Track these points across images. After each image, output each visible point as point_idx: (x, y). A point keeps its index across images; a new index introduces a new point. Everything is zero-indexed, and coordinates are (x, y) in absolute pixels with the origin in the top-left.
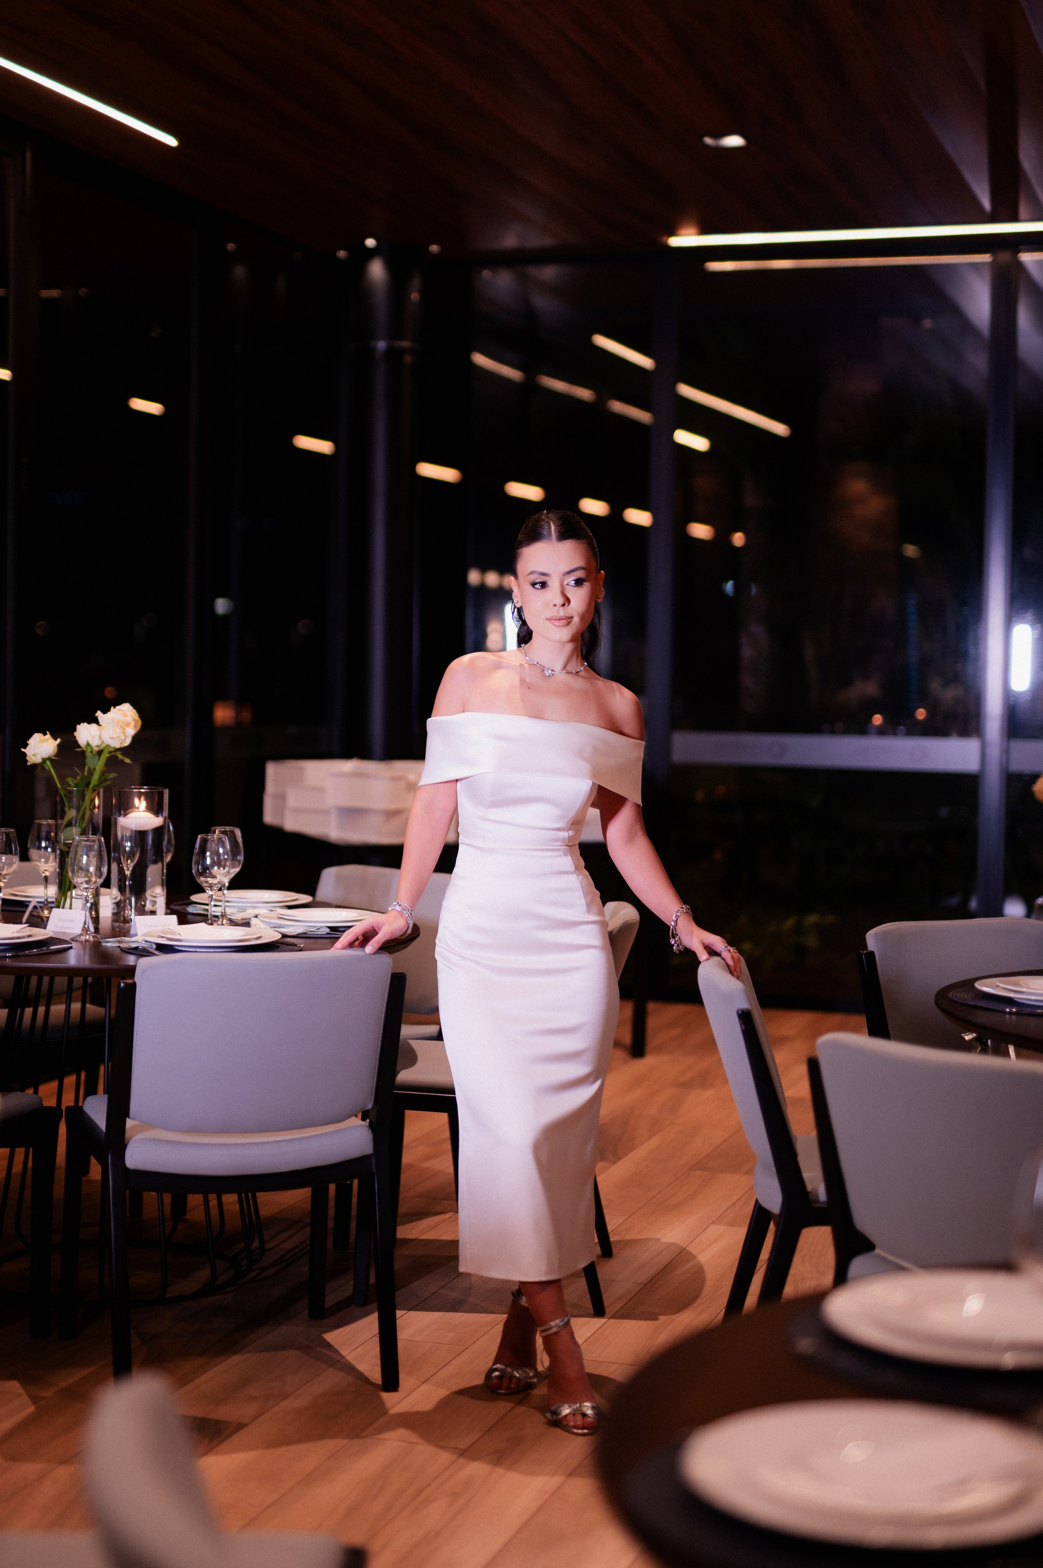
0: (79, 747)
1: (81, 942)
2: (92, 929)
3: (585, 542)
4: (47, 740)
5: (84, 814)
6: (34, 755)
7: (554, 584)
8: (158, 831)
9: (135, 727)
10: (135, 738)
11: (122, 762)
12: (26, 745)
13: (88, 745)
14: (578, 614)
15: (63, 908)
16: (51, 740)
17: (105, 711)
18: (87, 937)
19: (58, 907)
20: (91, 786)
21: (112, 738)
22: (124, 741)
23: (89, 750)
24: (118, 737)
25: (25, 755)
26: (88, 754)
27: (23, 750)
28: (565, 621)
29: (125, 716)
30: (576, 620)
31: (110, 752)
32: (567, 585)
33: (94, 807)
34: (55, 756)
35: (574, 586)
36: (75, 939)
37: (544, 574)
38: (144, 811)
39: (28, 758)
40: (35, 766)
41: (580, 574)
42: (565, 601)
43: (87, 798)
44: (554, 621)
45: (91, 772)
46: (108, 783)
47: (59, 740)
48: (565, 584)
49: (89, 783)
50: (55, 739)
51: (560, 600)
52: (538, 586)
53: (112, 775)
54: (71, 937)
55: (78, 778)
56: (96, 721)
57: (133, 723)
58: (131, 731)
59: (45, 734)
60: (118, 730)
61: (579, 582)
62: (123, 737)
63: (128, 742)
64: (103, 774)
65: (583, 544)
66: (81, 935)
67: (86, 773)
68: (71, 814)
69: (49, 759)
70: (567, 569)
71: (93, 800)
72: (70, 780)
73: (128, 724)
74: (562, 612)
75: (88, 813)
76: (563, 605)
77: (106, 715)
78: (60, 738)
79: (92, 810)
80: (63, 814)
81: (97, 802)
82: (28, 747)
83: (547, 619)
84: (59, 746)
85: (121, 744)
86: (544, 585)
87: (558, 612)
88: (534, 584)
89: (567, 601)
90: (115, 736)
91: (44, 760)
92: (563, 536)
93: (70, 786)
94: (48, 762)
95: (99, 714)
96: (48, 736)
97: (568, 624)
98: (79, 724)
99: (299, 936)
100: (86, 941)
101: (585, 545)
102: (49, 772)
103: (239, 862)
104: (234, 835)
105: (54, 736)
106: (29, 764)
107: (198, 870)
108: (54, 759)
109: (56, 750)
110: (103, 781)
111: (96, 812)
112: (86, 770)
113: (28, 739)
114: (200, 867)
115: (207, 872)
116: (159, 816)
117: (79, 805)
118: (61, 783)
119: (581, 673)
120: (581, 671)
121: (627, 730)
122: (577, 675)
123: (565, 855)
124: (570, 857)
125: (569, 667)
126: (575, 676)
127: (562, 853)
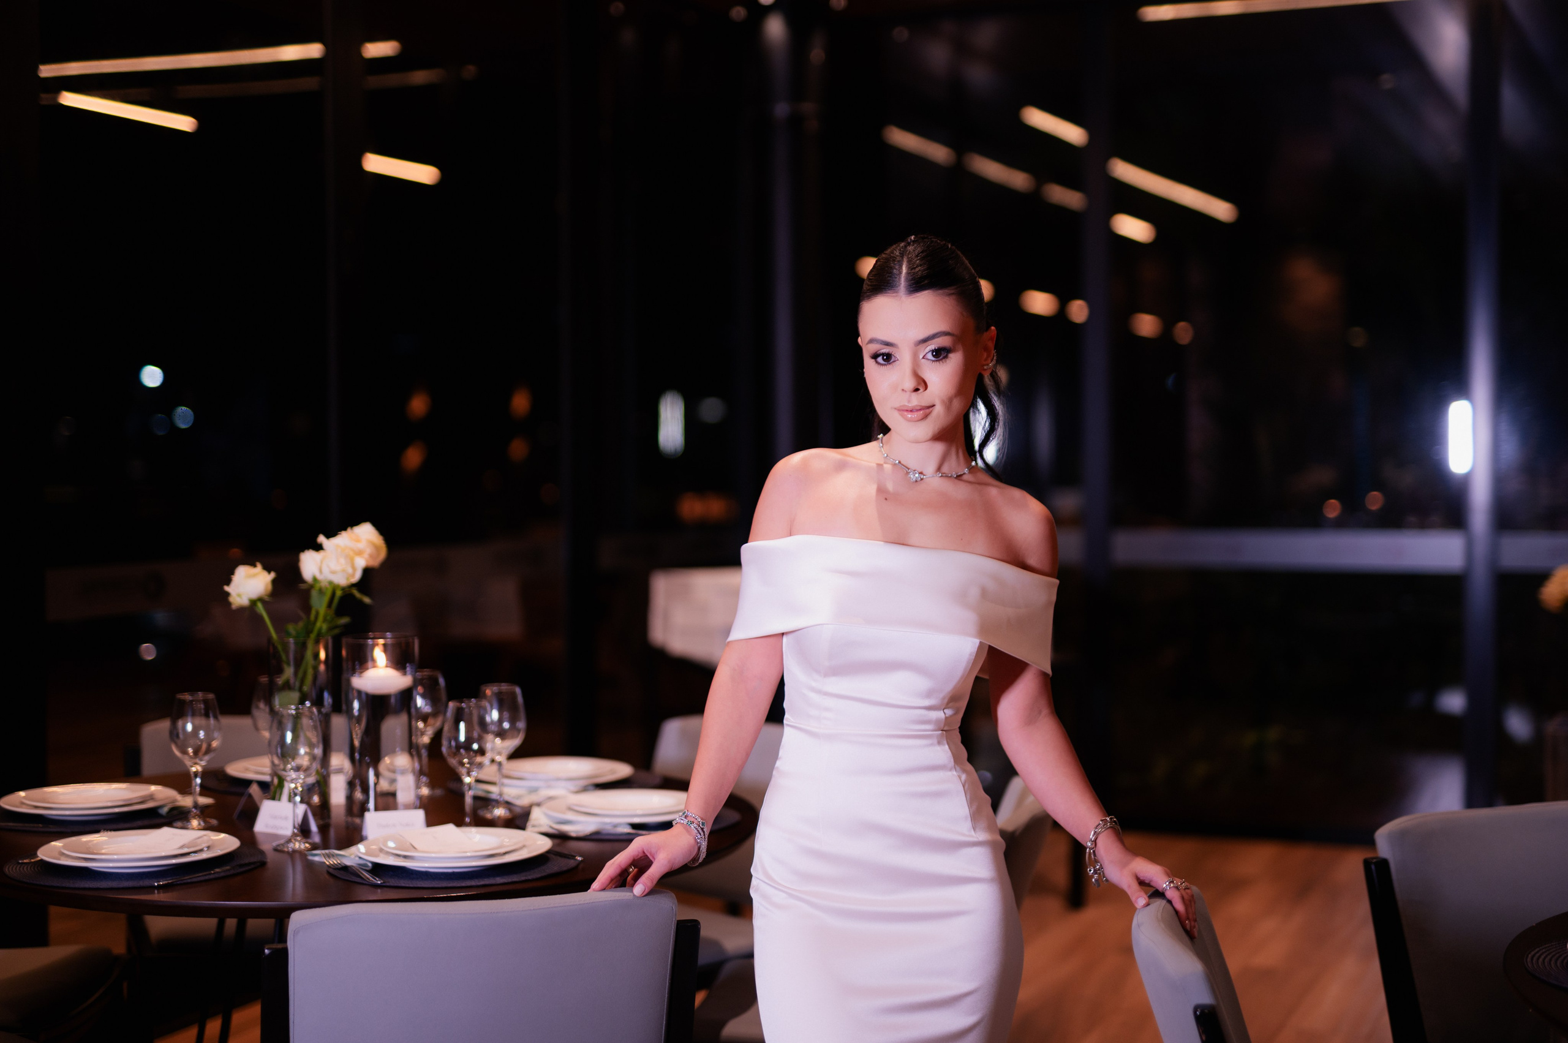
0: (302, 580)
1: (288, 852)
2: (314, 827)
3: (953, 291)
4: (254, 576)
5: (305, 673)
6: (239, 595)
7: (904, 357)
8: (406, 696)
9: (371, 556)
10: (367, 571)
11: (361, 602)
12: (228, 582)
13: (315, 579)
14: (942, 401)
15: (279, 800)
16: (265, 573)
17: (329, 536)
18: (297, 845)
19: (273, 798)
20: (313, 636)
21: (333, 572)
22: (353, 575)
23: (317, 586)
24: (344, 571)
25: (228, 594)
26: (314, 593)
27: (226, 588)
28: (921, 412)
29: (358, 540)
30: (939, 410)
31: (343, 589)
32: (922, 358)
33: (320, 661)
34: (266, 595)
35: (934, 360)
36: (279, 848)
37: (888, 344)
38: (387, 666)
39: (231, 599)
40: (242, 609)
41: (942, 342)
42: (919, 384)
43: (309, 654)
44: (906, 413)
45: (316, 617)
46: (337, 631)
47: (273, 575)
48: (920, 357)
49: (311, 632)
50: (269, 572)
51: (911, 384)
52: (881, 360)
53: (345, 620)
54: (275, 844)
55: (301, 624)
56: (319, 548)
57: (369, 550)
58: (361, 563)
59: (254, 566)
60: (342, 561)
61: (939, 354)
62: (350, 570)
63: (358, 576)
64: (329, 620)
65: (950, 295)
66: (289, 841)
67: (312, 617)
68: (289, 672)
69: (260, 599)
70: (921, 336)
71: (316, 655)
72: (291, 628)
73: (360, 553)
74: (916, 400)
75: (310, 672)
76: (917, 389)
77: (331, 539)
78: (275, 571)
79: (315, 668)
80: (280, 671)
81: (322, 655)
82: (232, 584)
83: (898, 409)
84: (274, 582)
85: (347, 579)
86: (889, 358)
87: (910, 401)
88: (877, 358)
89: (921, 384)
90: (338, 568)
91: (253, 603)
92: (917, 285)
93: (289, 633)
94: (260, 605)
95: (321, 539)
96: (259, 567)
97: (928, 416)
98: (303, 551)
99: (589, 837)
100: (294, 851)
101: (953, 297)
102: (261, 618)
103: (519, 731)
104: (513, 695)
105: (267, 568)
106: (234, 607)
107: (450, 746)
108: (267, 600)
109: (270, 587)
110: (330, 629)
111: (322, 667)
112: (313, 613)
113: (232, 572)
114: (453, 743)
115: (462, 751)
116: (405, 674)
117: (299, 661)
118: (277, 632)
119: (965, 477)
120: (964, 474)
121: (1032, 561)
122: (959, 480)
123: (939, 743)
124: (947, 746)
125: (945, 469)
126: (956, 481)
127: (935, 741)
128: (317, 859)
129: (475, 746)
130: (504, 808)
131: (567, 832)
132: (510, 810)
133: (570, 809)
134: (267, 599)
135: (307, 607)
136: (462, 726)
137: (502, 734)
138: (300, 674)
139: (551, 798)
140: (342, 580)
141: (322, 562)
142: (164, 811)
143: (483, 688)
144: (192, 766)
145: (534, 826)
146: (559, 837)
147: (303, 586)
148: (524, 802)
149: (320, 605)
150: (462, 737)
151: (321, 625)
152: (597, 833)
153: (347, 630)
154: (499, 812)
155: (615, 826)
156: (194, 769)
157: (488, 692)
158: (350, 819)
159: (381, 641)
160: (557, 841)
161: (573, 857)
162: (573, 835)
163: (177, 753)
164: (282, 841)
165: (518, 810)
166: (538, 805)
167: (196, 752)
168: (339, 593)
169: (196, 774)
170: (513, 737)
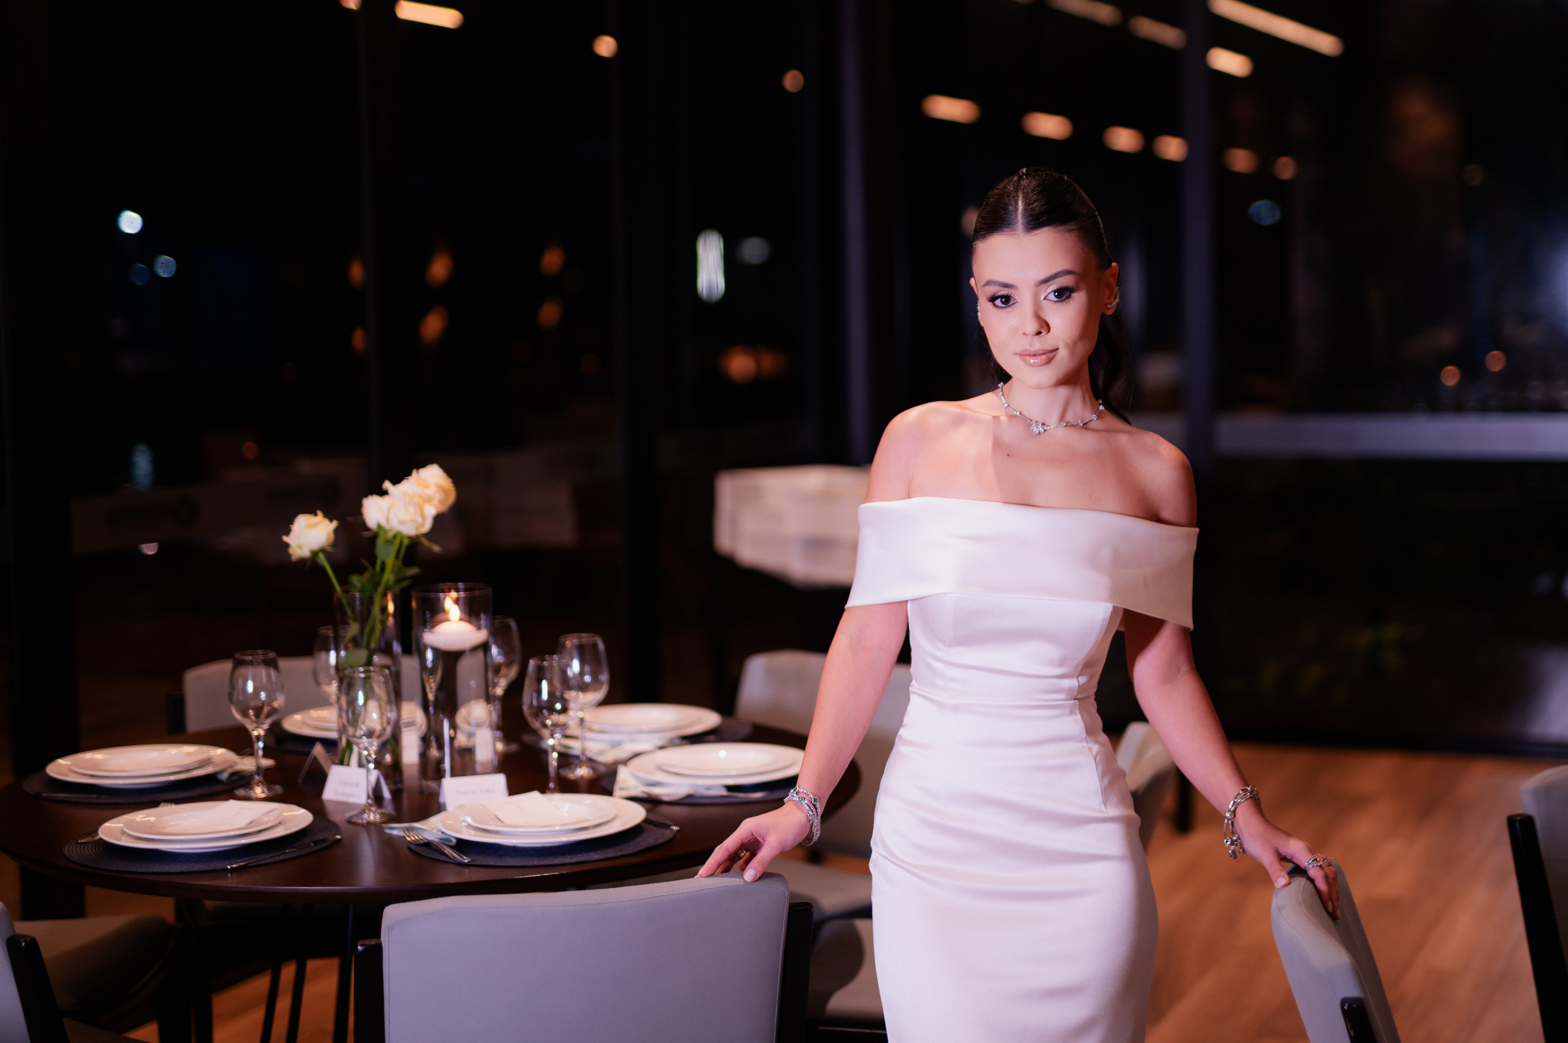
0: (368, 529)
2: (387, 794)
3: (1073, 227)
4: (316, 525)
5: (372, 628)
6: (300, 547)
7: (1024, 298)
8: (481, 650)
9: (441, 502)
10: (438, 519)
11: (429, 550)
12: (288, 532)
13: (380, 526)
14: (1067, 345)
15: (348, 765)
16: (327, 521)
17: (396, 481)
18: (372, 817)
19: (341, 763)
20: (381, 589)
21: (402, 523)
22: (422, 525)
23: (383, 536)
24: (413, 521)
25: (287, 545)
26: (380, 542)
27: (285, 539)
28: (1043, 357)
29: (426, 486)
30: (1063, 354)
31: (410, 538)
32: (1045, 299)
33: (388, 614)
34: (329, 546)
35: (1056, 302)
36: (353, 820)
37: (1006, 286)
38: (461, 620)
39: (291, 551)
40: (302, 561)
41: (1066, 281)
42: (1041, 327)
43: (376, 609)
44: (1028, 358)
45: (383, 569)
46: (405, 583)
47: (335, 524)
48: (1042, 298)
49: (378, 584)
50: (331, 521)
51: (1031, 326)
52: (998, 302)
53: (413, 571)
54: (348, 815)
55: (367, 576)
56: (383, 493)
57: (438, 497)
58: (431, 511)
59: (316, 515)
60: (411, 509)
61: (1062, 294)
62: (420, 520)
63: (427, 526)
64: (397, 571)
65: (1071, 230)
66: (363, 812)
67: (378, 567)
68: (353, 629)
69: (322, 550)
70: (1043, 276)
71: (384, 609)
72: (356, 580)
73: (428, 500)
74: (1038, 344)
75: (378, 627)
76: (1039, 333)
77: (397, 485)
78: (337, 519)
79: (384, 623)
80: (345, 626)
81: (390, 608)
82: (292, 535)
83: (1016, 354)
84: (336, 531)
85: (417, 529)
86: (1007, 300)
87: (1031, 345)
88: (993, 299)
89: (1044, 327)
90: (407, 517)
91: (315, 554)
92: (1035, 222)
93: (354, 587)
94: (322, 557)
95: (387, 485)
96: (320, 515)
97: (1049, 361)
98: (366, 496)
99: (683, 802)
100: (369, 823)
101: (1074, 233)
102: (323, 569)
103: (601, 684)
104: (595, 645)
105: (329, 516)
106: (294, 558)
107: (531, 706)
108: (329, 551)
109: (332, 537)
110: (398, 581)
111: (391, 621)
112: (379, 562)
113: (292, 522)
114: (535, 703)
115: (545, 712)
116: (479, 628)
117: (364, 617)
118: (341, 584)
119: (1092, 425)
120: (1092, 420)
121: (1166, 514)
122: (1087, 429)
123: (1071, 713)
124: (1079, 717)
125: (1070, 417)
126: (1083, 430)
127: (1067, 711)
128: (395, 832)
129: (558, 706)
130: (587, 767)
131: (658, 795)
132: (594, 769)
133: (659, 768)
134: (329, 549)
135: (373, 559)
136: (545, 685)
137: (583, 688)
138: (367, 630)
139: (636, 755)
140: (410, 530)
141: (389, 510)
142: (224, 776)
143: (562, 639)
144: (254, 730)
145: (622, 789)
146: (650, 802)
147: (366, 534)
148: (608, 758)
149: (387, 556)
150: (545, 696)
151: (388, 577)
152: (690, 796)
153: (416, 581)
154: (582, 772)
155: (709, 788)
156: (255, 733)
157: (568, 644)
158: (424, 783)
159: (454, 594)
160: (649, 806)
161: (668, 827)
162: (666, 799)
163: (238, 716)
164: (355, 812)
165: (602, 769)
166: (625, 762)
167: (258, 715)
168: (406, 542)
169: (258, 738)
170: (595, 690)
